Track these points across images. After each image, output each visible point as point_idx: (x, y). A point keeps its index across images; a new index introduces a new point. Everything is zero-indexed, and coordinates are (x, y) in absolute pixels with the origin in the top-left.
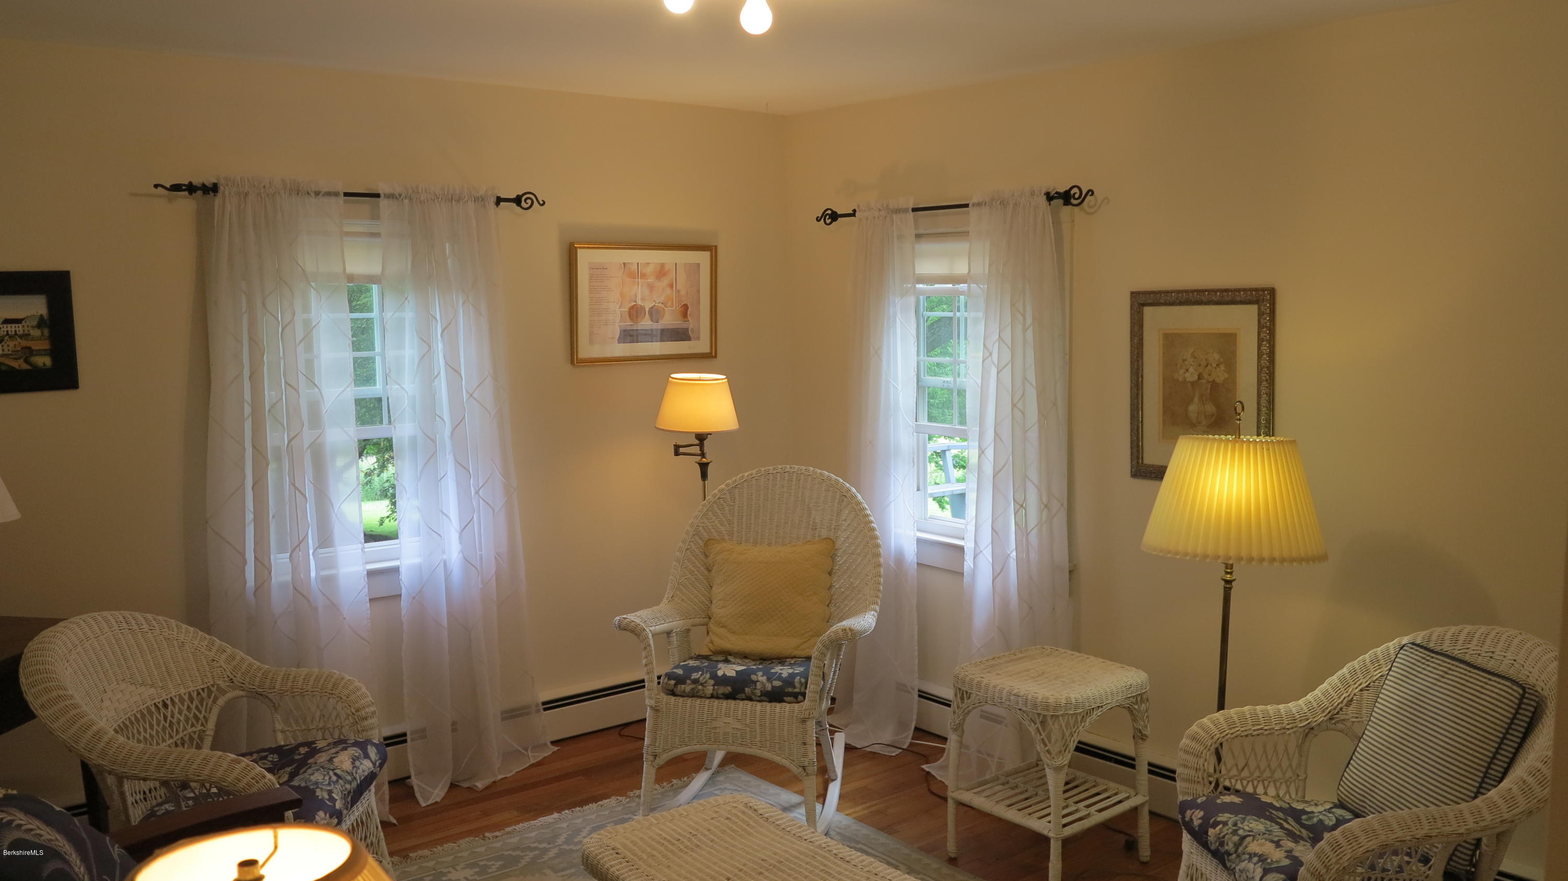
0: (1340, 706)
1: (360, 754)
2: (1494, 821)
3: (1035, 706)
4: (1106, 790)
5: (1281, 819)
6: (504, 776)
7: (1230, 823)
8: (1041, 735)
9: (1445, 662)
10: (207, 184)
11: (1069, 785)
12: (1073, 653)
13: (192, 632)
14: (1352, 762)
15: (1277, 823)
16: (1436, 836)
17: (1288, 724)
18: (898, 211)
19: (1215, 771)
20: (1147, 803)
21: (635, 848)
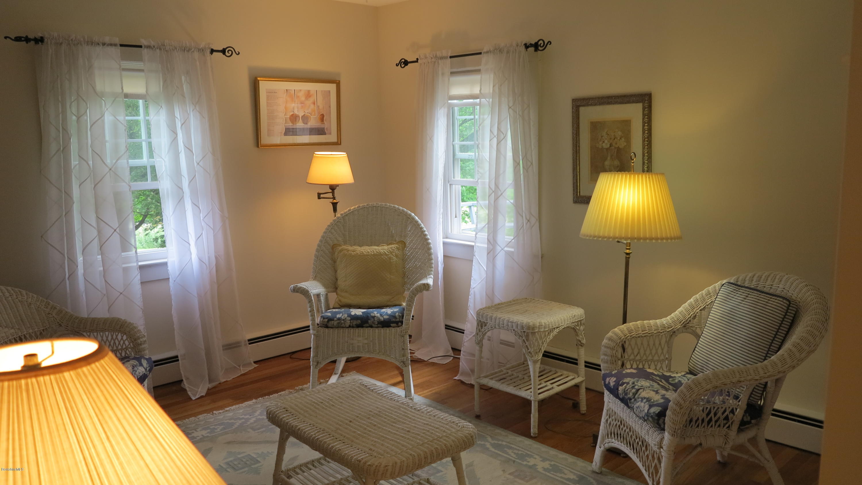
0: (689, 319)
1: (137, 364)
2: (775, 372)
3: (522, 327)
4: (561, 375)
5: (658, 380)
6: (225, 380)
7: (631, 383)
8: (525, 343)
9: (746, 291)
10: (37, 37)
11: (541, 374)
12: (542, 300)
13: (36, 298)
14: (696, 349)
15: (656, 382)
16: (743, 381)
17: (661, 330)
18: (442, 58)
19: (622, 357)
20: (584, 382)
21: (296, 408)
